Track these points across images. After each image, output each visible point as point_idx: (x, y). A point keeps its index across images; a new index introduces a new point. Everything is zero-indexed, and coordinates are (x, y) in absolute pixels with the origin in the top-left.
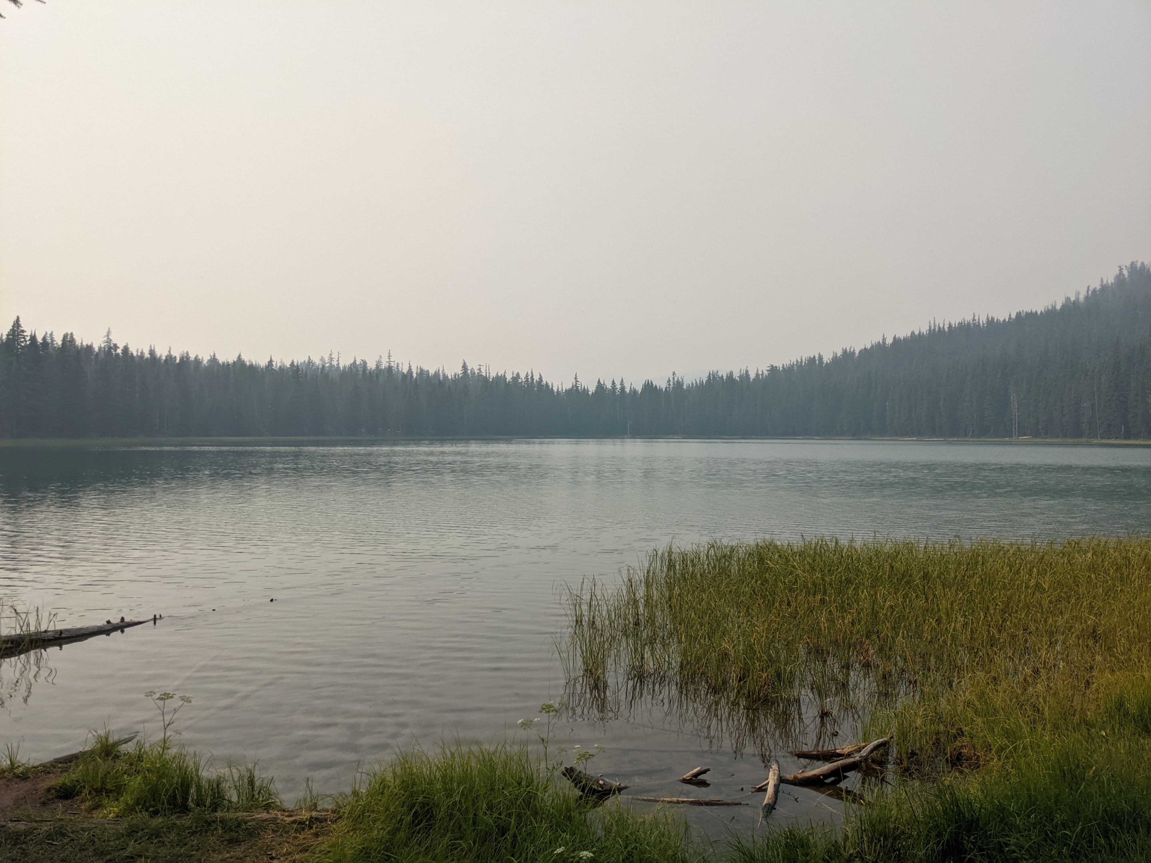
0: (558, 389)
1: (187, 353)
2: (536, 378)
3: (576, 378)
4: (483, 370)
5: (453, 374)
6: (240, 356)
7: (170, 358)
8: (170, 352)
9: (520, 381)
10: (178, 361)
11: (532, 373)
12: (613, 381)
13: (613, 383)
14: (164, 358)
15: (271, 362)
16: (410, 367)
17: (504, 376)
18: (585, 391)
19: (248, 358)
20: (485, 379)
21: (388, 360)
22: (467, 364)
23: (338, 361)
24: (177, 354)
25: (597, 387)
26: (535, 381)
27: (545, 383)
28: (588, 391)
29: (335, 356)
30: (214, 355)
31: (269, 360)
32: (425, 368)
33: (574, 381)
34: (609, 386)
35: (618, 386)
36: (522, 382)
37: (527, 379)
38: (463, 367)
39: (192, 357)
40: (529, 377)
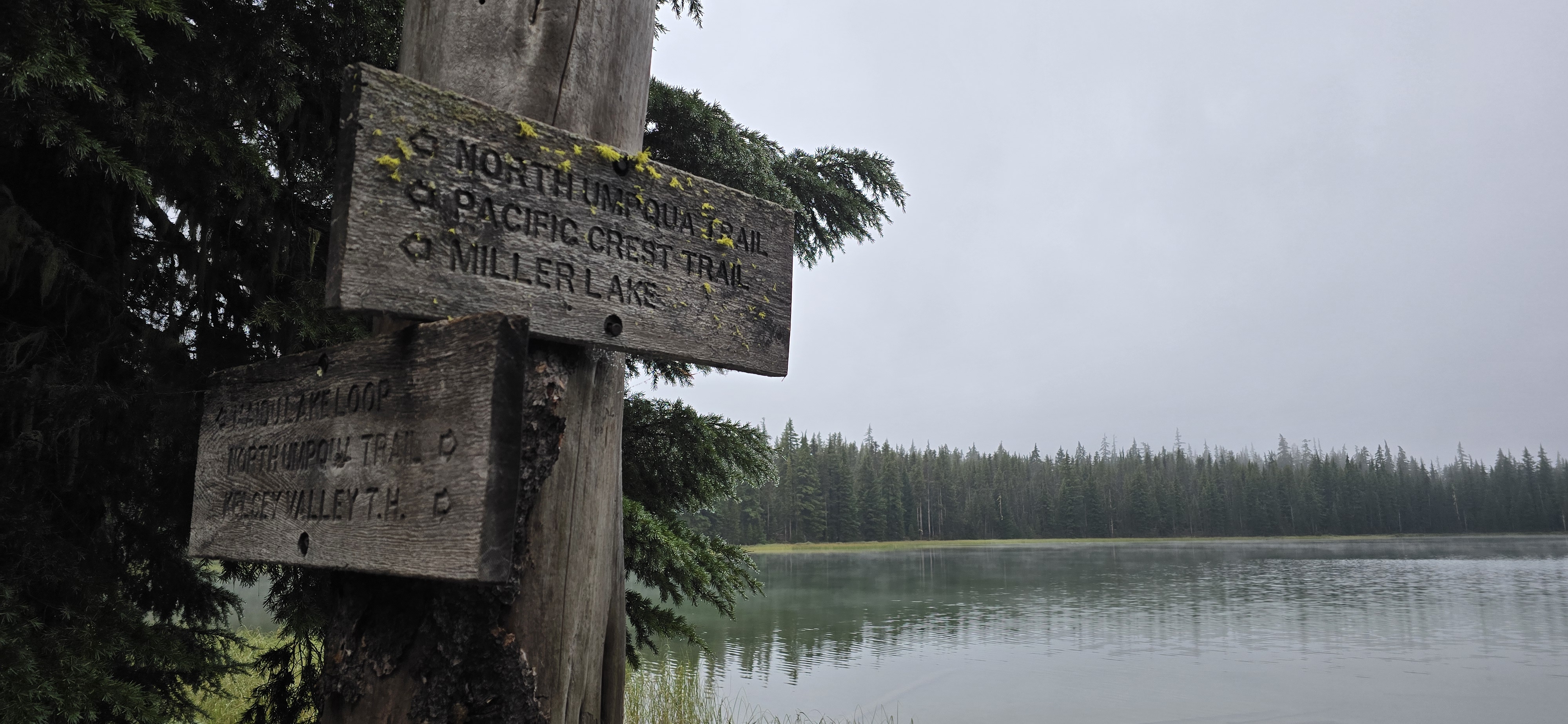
0: (1432, 469)
1: (946, 447)
2: (1395, 455)
3: (1460, 451)
4: (1311, 446)
5: (1267, 454)
6: (1001, 447)
7: (930, 453)
8: (928, 446)
9: (1369, 459)
10: (937, 455)
11: (1386, 446)
12: (1526, 451)
13: (1526, 454)
14: (923, 453)
15: (1035, 452)
16: (1206, 448)
17: (1344, 452)
18: (1479, 470)
19: (1012, 451)
20: (1316, 460)
21: (1177, 441)
22: (1286, 440)
23: (1114, 446)
24: (936, 448)
25: (1499, 464)
26: (1393, 458)
27: (1410, 460)
28: (1483, 468)
29: (1109, 441)
30: (974, 448)
31: (1034, 450)
32: (1228, 449)
33: (1458, 455)
34: (1519, 459)
35: (1537, 460)
36: (1372, 460)
37: (1381, 455)
38: (1280, 444)
39: (951, 450)
40: (1383, 453)
